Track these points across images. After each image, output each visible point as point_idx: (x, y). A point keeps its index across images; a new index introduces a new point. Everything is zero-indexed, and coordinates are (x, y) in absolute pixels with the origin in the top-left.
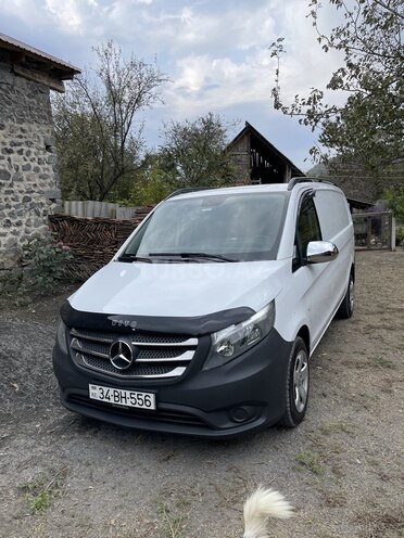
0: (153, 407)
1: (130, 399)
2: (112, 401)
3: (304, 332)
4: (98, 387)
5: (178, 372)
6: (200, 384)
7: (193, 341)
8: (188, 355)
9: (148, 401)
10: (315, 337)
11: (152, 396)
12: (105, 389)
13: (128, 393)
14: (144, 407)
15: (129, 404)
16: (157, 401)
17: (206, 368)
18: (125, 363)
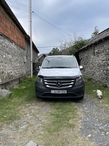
0: (66, 93)
1: (61, 92)
2: (57, 93)
5: (71, 86)
6: (74, 88)
8: (72, 83)
9: (65, 92)
11: (66, 91)
12: (55, 91)
13: (61, 91)
15: (61, 93)
16: (67, 92)
17: (75, 85)
18: (60, 85)
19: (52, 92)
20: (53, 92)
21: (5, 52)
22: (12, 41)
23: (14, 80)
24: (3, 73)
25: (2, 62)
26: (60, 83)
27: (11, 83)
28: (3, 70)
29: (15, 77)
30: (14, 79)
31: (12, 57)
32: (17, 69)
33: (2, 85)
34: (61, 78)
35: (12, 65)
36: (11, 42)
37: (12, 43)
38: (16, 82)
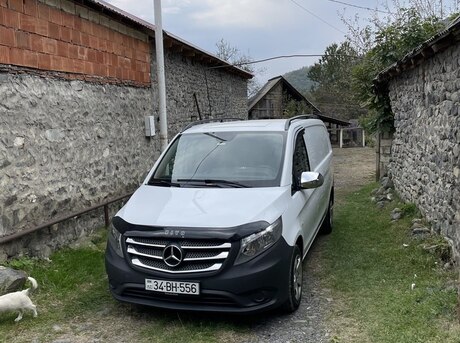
0: (197, 293)
1: (179, 288)
2: (165, 290)
3: (300, 240)
4: (153, 281)
5: (217, 266)
6: (231, 275)
7: (227, 245)
8: (224, 255)
9: (194, 289)
10: (307, 244)
11: (197, 285)
12: (159, 282)
13: (178, 283)
14: (191, 293)
15: (179, 292)
16: (201, 288)
17: (236, 264)
18: (177, 262)
19: (147, 284)
20: (151, 285)
21: (24, 127)
22: (66, 77)
23: (79, 216)
24: (10, 201)
25: (6, 164)
26: (176, 252)
27: (60, 228)
28: (14, 192)
29: (88, 203)
30: (80, 211)
31: (62, 135)
32: (98, 172)
33: (8, 243)
34: (183, 233)
35: (67, 165)
36: (60, 79)
37: (69, 81)
38: (96, 220)
